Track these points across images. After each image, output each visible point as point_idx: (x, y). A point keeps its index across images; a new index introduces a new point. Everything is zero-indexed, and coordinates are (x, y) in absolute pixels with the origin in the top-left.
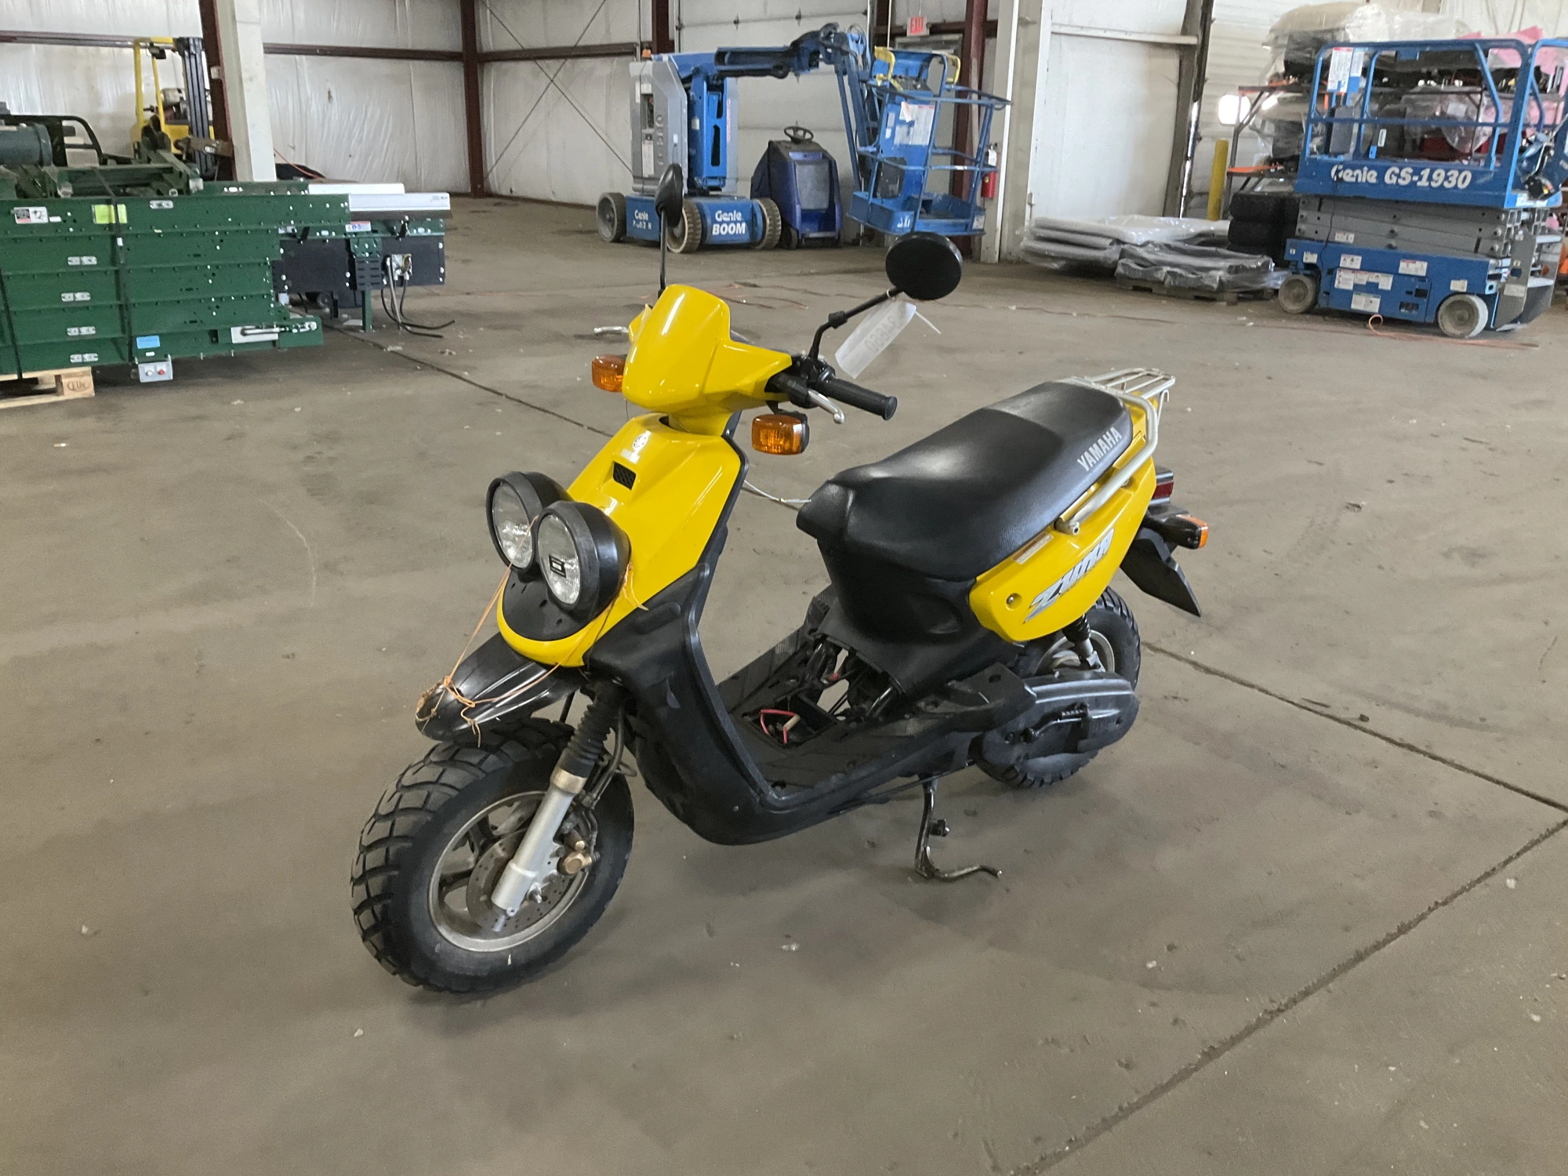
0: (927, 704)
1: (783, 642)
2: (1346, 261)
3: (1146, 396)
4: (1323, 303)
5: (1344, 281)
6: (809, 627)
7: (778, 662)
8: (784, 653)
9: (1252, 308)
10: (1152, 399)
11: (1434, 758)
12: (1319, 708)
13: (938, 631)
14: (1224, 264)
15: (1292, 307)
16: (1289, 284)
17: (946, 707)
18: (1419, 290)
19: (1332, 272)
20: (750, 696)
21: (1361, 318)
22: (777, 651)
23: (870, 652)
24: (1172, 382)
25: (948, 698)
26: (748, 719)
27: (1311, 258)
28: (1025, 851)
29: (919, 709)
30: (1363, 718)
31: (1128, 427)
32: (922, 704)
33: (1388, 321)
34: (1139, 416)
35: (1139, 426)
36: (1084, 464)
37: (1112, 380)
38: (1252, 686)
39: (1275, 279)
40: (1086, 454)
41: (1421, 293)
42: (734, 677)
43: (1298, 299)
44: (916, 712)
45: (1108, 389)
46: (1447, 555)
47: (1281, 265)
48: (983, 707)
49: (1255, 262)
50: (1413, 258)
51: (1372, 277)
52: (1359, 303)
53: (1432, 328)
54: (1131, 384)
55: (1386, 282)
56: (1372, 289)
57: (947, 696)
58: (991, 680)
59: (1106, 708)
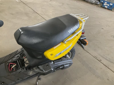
2: (105, 3)
3: (83, 20)
4: (102, 6)
5: (105, 4)
9: (96, 5)
10: (84, 20)
11: (109, 68)
12: (96, 58)
14: (95, 1)
15: (100, 6)
16: (100, 4)
18: (111, 6)
19: (104, 3)
20: (10, 58)
21: (106, 8)
24: (88, 17)
27: (102, 2)
28: (53, 82)
30: (101, 60)
31: (79, 25)
32: (34, 68)
33: (108, 9)
34: (81, 23)
35: (81, 24)
36: (69, 32)
37: (79, 15)
38: (89, 53)
39: (99, 3)
40: (70, 30)
41: (111, 7)
43: (100, 5)
45: (77, 17)
46: (111, 36)
47: (99, 2)
48: (43, 72)
49: (97, 1)
50: (112, 3)
51: (107, 4)
52: (106, 7)
53: (111, 10)
54: (81, 17)
55: (108, 5)
56: (107, 6)
57: (39, 68)
58: (47, 66)
59: (68, 65)
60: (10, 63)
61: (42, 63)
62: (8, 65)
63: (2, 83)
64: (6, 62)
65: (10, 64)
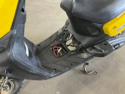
0: (89, 50)
1: (60, 29)
6: (65, 26)
7: (59, 34)
8: (60, 32)
13: (93, 34)
17: (93, 51)
20: (52, 42)
22: (59, 32)
23: (77, 36)
25: (94, 49)
26: (51, 48)
29: (87, 50)
32: (88, 50)
42: (50, 37)
44: (86, 52)
48: (103, 53)
57: (94, 48)
58: (104, 45)
59: (122, 43)
60: (53, 46)
61: (99, 42)
62: (53, 49)
63: (54, 71)
64: (48, 46)
65: (55, 48)
